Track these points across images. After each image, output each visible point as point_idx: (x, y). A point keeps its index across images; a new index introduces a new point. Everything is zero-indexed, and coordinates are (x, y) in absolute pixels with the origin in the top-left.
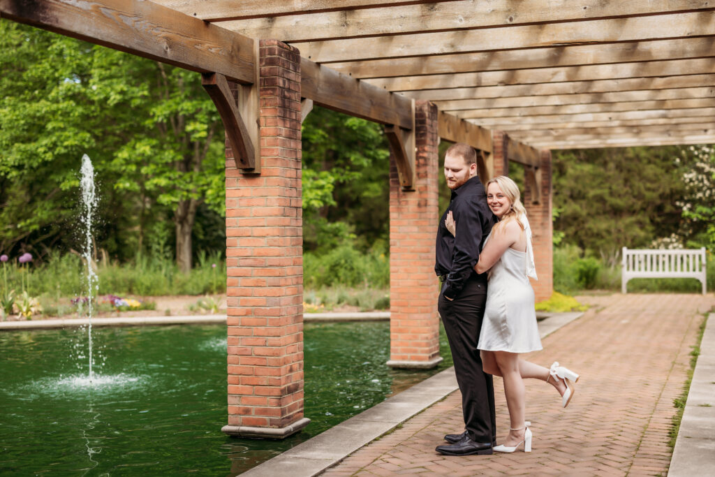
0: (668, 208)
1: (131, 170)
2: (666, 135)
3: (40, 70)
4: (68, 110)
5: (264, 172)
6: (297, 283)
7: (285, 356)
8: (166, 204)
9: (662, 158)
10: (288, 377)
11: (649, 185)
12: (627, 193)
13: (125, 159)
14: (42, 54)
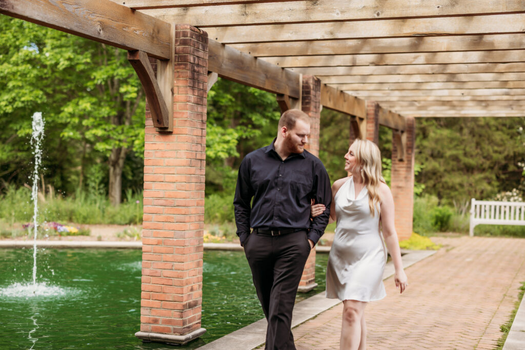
0: (511, 168)
1: (74, 122)
2: (510, 109)
3: (5, 39)
4: (26, 72)
5: (175, 131)
6: (200, 221)
7: (188, 278)
8: (101, 151)
9: (508, 126)
10: (189, 294)
11: (496, 148)
12: (478, 154)
13: (70, 113)
14: (6, 26)
